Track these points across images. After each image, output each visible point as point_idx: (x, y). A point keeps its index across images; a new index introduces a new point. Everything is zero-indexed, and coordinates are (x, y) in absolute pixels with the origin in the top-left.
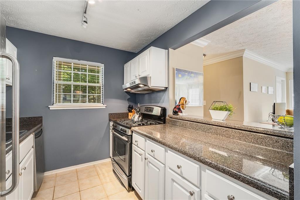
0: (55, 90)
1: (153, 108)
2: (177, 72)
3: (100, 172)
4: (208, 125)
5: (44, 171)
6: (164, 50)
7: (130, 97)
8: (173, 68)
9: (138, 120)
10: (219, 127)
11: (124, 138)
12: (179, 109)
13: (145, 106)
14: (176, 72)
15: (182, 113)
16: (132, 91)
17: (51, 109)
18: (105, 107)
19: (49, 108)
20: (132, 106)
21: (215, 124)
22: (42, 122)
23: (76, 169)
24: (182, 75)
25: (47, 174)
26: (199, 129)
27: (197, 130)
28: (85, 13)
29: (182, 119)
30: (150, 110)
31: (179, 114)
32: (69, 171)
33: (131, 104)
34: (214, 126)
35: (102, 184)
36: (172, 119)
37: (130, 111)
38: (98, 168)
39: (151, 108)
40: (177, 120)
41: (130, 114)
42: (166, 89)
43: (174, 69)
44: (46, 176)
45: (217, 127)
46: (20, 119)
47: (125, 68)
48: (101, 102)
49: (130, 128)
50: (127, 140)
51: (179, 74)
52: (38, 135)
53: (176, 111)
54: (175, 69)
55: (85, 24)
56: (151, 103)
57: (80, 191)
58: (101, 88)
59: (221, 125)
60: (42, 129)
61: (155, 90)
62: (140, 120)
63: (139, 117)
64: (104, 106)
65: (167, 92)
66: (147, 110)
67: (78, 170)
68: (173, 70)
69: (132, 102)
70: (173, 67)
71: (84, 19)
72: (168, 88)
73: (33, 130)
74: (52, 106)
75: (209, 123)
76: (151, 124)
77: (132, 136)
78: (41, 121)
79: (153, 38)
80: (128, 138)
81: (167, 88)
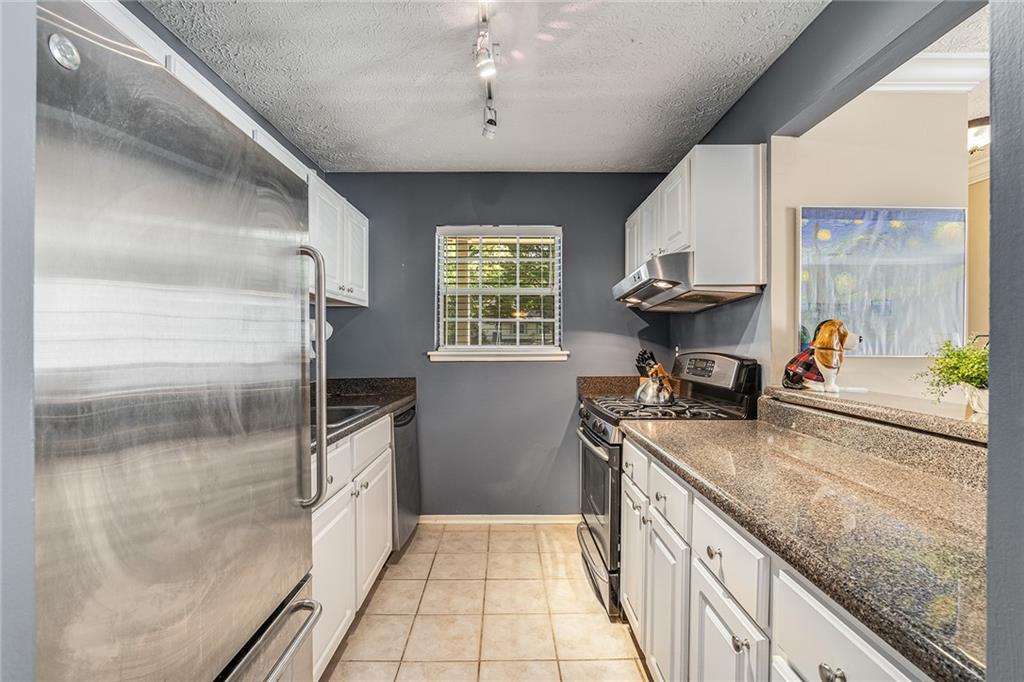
0: (441, 310)
1: (714, 362)
2: (806, 221)
3: (546, 546)
4: (911, 433)
5: (419, 510)
6: (750, 148)
7: (647, 325)
8: (788, 209)
9: (655, 400)
10: (960, 444)
11: (602, 453)
12: (810, 367)
13: (692, 356)
14: (801, 222)
15: (823, 381)
16: (644, 303)
17: (432, 359)
18: (565, 358)
19: (429, 356)
20: (651, 354)
21: (939, 432)
22: (415, 392)
23: (490, 525)
24: (833, 233)
25: (427, 520)
26: (876, 445)
27: (868, 449)
28: (490, 98)
29: (811, 404)
30: (703, 369)
31: (810, 384)
32: (473, 525)
33: (650, 348)
34: (936, 440)
35: (544, 579)
36: (778, 403)
37: (643, 372)
38: (543, 535)
39: (707, 361)
40: (794, 407)
41: (642, 380)
42: (760, 292)
43: (795, 210)
44: (424, 524)
45: (949, 442)
46: (327, 380)
47: (628, 230)
48: (557, 343)
49: (616, 423)
50: (606, 457)
51: (817, 228)
52: (405, 420)
53: (795, 374)
54: (800, 214)
55: (492, 128)
56: (713, 343)
57: (486, 579)
58: (557, 299)
59: (965, 435)
60: (414, 408)
61: (722, 298)
62: (662, 400)
63: (659, 390)
64: (563, 355)
65: (763, 303)
66: (696, 368)
67: (492, 529)
68: (791, 217)
69: (653, 341)
70: (793, 206)
71: (490, 116)
72: (766, 289)
73: (391, 406)
74: (436, 353)
75: (912, 425)
76: (695, 416)
77: (621, 446)
78: (412, 390)
79: (716, 112)
80: (610, 453)
81: (765, 285)
